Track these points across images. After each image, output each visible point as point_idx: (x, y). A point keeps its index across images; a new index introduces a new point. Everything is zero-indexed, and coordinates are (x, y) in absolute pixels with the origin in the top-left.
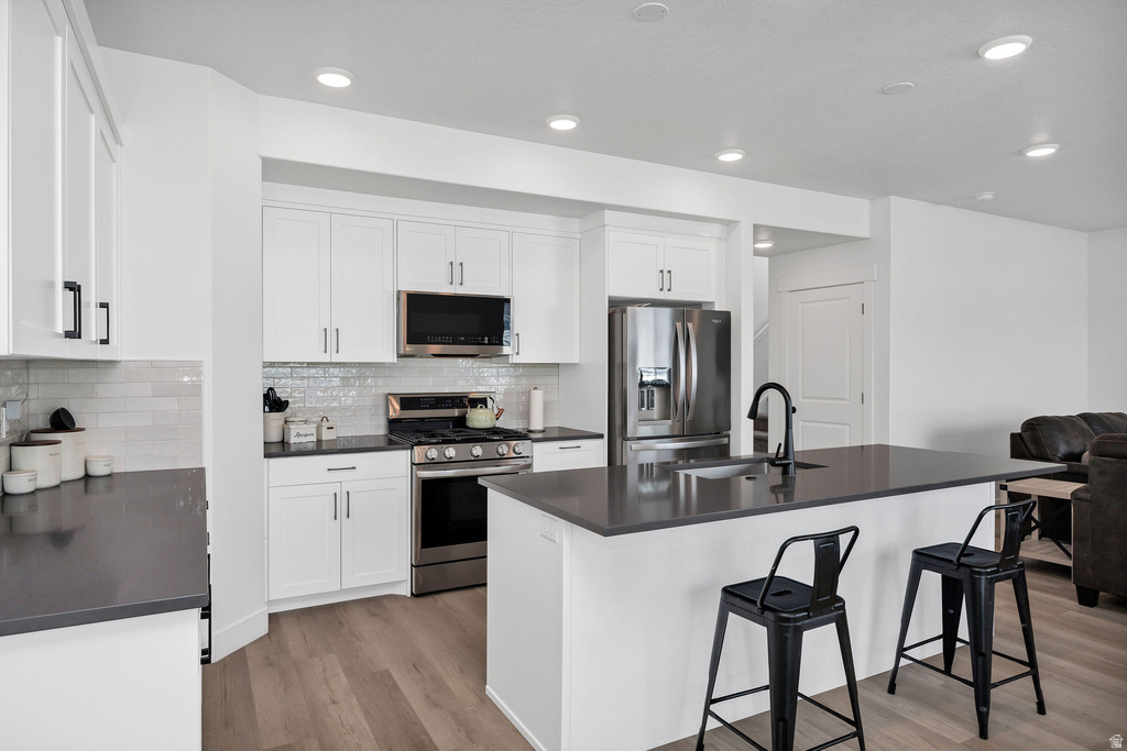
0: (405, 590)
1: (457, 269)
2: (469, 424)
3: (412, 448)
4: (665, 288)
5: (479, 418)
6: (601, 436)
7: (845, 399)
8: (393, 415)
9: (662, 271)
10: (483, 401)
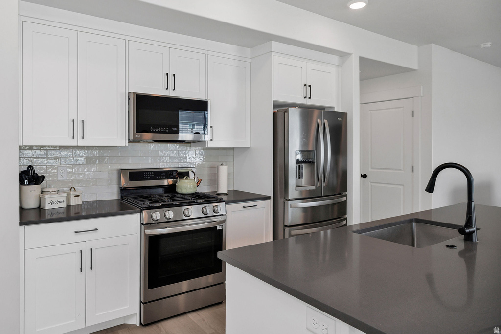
0: (136, 321)
1: (171, 78)
2: (179, 190)
3: (141, 212)
4: (307, 97)
5: (186, 186)
6: (268, 198)
7: (400, 170)
8: (124, 184)
9: (305, 85)
10: (187, 174)
